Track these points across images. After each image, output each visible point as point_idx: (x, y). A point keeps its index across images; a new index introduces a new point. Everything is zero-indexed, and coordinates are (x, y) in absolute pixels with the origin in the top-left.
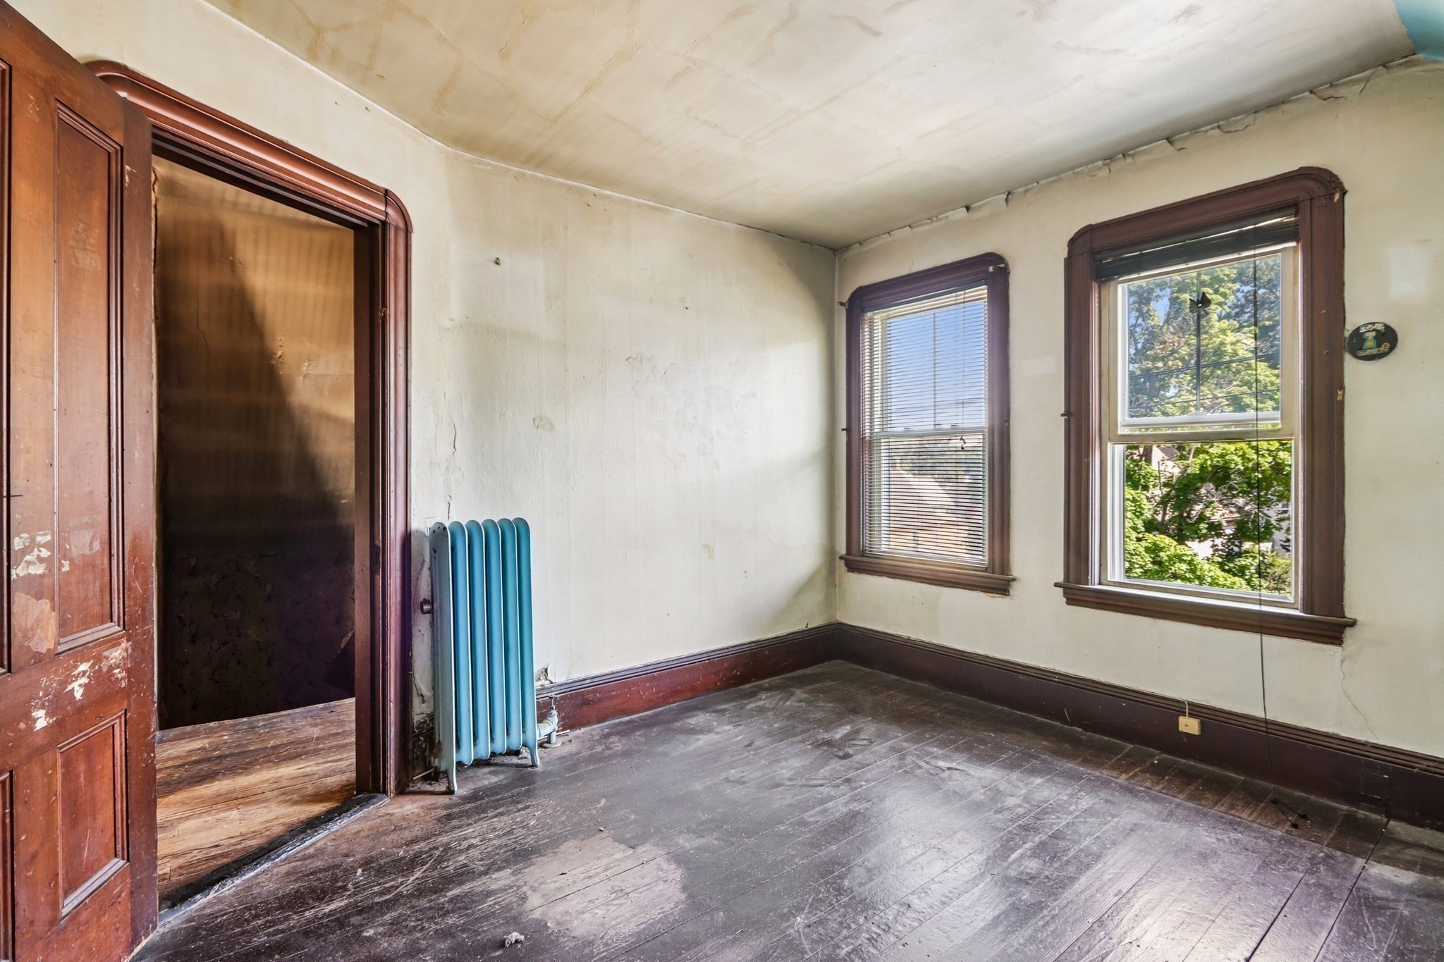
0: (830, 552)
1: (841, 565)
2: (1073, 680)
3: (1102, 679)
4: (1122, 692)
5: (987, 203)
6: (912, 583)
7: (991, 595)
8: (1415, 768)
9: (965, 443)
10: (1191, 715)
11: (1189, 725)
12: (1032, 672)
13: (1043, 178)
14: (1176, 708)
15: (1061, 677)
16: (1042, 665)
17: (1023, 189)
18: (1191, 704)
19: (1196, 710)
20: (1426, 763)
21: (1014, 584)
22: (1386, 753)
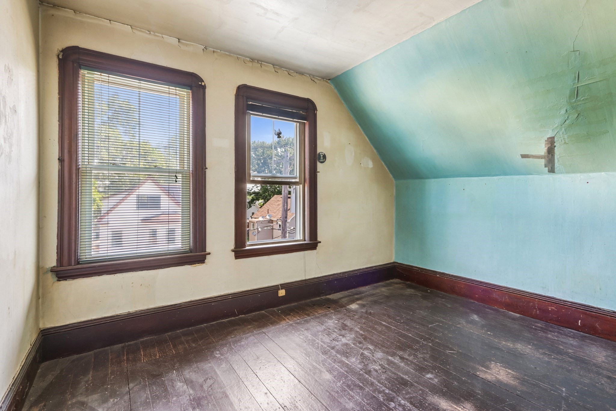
0: (39, 270)
1: (51, 278)
2: (238, 294)
3: (249, 289)
4: (258, 290)
5: (192, 45)
6: (132, 273)
7: (195, 265)
8: (330, 279)
9: (177, 178)
10: (282, 289)
11: (282, 293)
12: (219, 299)
13: (223, 51)
14: (276, 288)
15: (232, 295)
16: (222, 293)
17: (212, 49)
18: (281, 285)
19: (283, 286)
20: (331, 276)
21: (208, 256)
22: (325, 278)
